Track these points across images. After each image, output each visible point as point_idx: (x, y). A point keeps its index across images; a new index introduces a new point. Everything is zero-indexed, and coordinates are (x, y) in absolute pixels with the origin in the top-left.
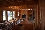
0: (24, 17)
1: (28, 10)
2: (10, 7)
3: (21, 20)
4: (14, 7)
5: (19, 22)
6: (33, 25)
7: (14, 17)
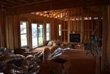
1: (86, 19)
2: (37, 13)
4: (48, 13)
5: (58, 53)
7: (48, 39)
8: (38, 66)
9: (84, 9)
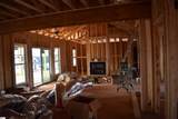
0: (98, 69)
1: (112, 40)
2: (41, 33)
3: (84, 81)
4: (57, 33)
6: (135, 98)
7: (57, 72)
8: (50, 111)
9: (110, 26)
